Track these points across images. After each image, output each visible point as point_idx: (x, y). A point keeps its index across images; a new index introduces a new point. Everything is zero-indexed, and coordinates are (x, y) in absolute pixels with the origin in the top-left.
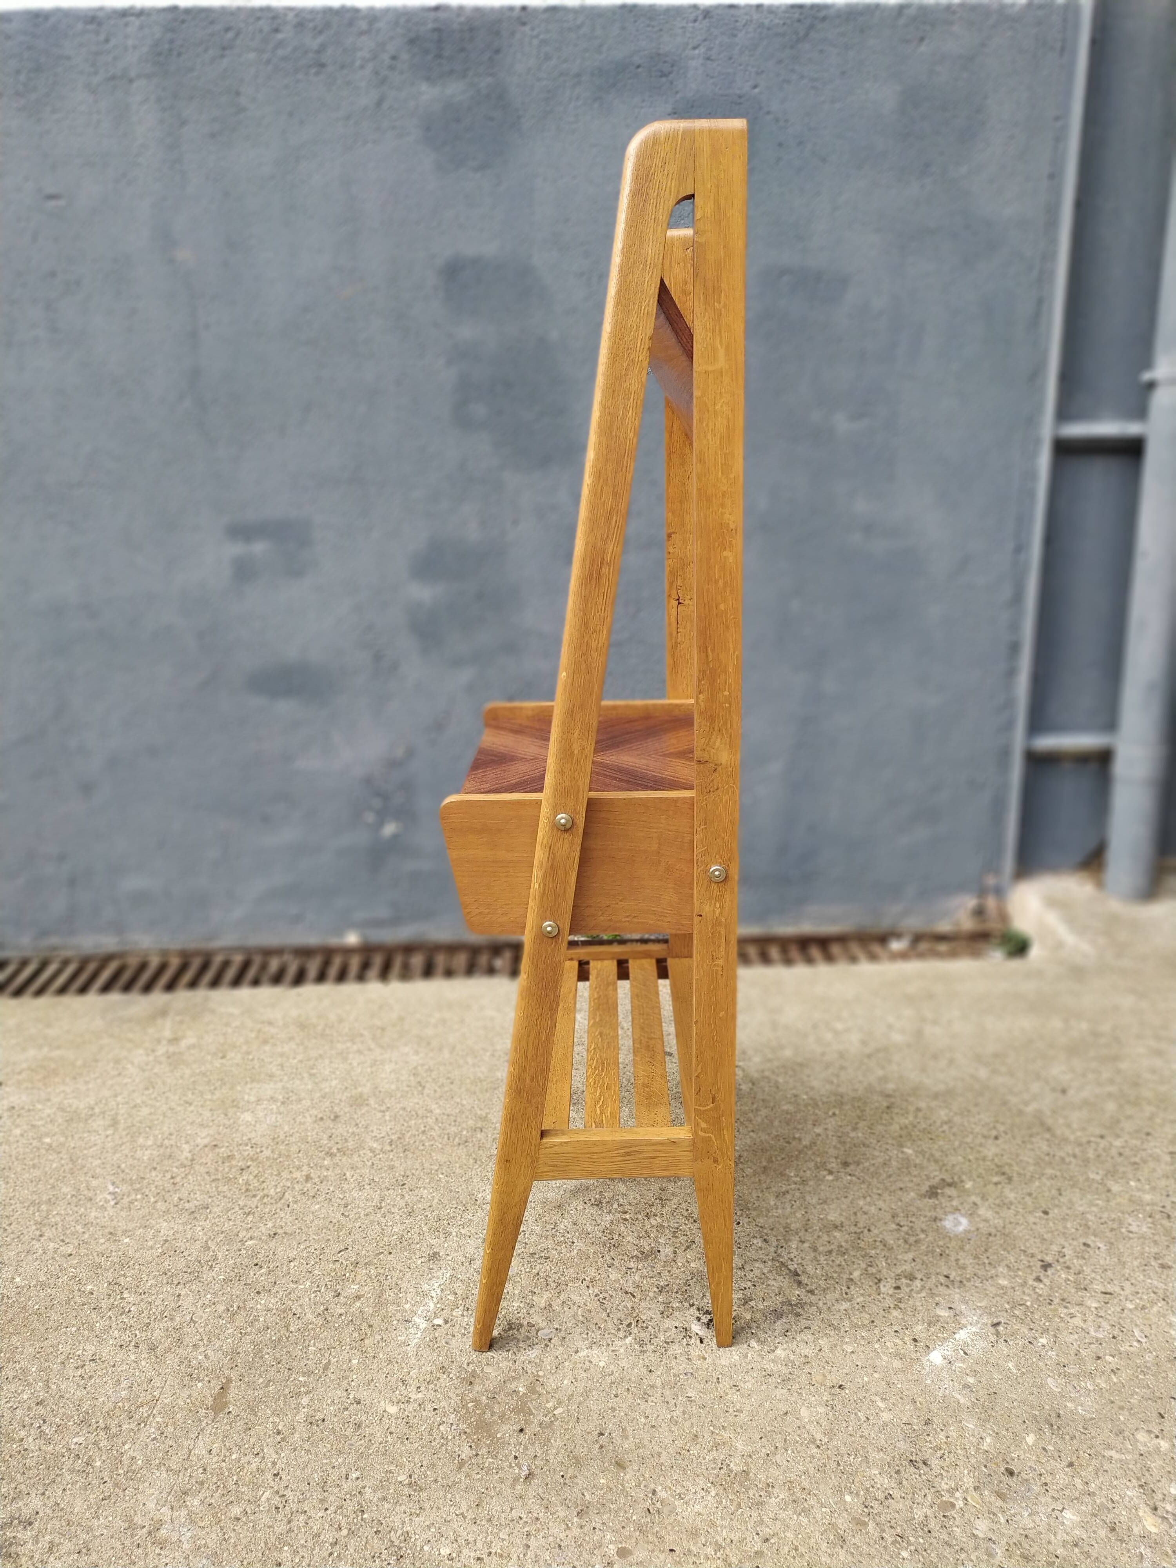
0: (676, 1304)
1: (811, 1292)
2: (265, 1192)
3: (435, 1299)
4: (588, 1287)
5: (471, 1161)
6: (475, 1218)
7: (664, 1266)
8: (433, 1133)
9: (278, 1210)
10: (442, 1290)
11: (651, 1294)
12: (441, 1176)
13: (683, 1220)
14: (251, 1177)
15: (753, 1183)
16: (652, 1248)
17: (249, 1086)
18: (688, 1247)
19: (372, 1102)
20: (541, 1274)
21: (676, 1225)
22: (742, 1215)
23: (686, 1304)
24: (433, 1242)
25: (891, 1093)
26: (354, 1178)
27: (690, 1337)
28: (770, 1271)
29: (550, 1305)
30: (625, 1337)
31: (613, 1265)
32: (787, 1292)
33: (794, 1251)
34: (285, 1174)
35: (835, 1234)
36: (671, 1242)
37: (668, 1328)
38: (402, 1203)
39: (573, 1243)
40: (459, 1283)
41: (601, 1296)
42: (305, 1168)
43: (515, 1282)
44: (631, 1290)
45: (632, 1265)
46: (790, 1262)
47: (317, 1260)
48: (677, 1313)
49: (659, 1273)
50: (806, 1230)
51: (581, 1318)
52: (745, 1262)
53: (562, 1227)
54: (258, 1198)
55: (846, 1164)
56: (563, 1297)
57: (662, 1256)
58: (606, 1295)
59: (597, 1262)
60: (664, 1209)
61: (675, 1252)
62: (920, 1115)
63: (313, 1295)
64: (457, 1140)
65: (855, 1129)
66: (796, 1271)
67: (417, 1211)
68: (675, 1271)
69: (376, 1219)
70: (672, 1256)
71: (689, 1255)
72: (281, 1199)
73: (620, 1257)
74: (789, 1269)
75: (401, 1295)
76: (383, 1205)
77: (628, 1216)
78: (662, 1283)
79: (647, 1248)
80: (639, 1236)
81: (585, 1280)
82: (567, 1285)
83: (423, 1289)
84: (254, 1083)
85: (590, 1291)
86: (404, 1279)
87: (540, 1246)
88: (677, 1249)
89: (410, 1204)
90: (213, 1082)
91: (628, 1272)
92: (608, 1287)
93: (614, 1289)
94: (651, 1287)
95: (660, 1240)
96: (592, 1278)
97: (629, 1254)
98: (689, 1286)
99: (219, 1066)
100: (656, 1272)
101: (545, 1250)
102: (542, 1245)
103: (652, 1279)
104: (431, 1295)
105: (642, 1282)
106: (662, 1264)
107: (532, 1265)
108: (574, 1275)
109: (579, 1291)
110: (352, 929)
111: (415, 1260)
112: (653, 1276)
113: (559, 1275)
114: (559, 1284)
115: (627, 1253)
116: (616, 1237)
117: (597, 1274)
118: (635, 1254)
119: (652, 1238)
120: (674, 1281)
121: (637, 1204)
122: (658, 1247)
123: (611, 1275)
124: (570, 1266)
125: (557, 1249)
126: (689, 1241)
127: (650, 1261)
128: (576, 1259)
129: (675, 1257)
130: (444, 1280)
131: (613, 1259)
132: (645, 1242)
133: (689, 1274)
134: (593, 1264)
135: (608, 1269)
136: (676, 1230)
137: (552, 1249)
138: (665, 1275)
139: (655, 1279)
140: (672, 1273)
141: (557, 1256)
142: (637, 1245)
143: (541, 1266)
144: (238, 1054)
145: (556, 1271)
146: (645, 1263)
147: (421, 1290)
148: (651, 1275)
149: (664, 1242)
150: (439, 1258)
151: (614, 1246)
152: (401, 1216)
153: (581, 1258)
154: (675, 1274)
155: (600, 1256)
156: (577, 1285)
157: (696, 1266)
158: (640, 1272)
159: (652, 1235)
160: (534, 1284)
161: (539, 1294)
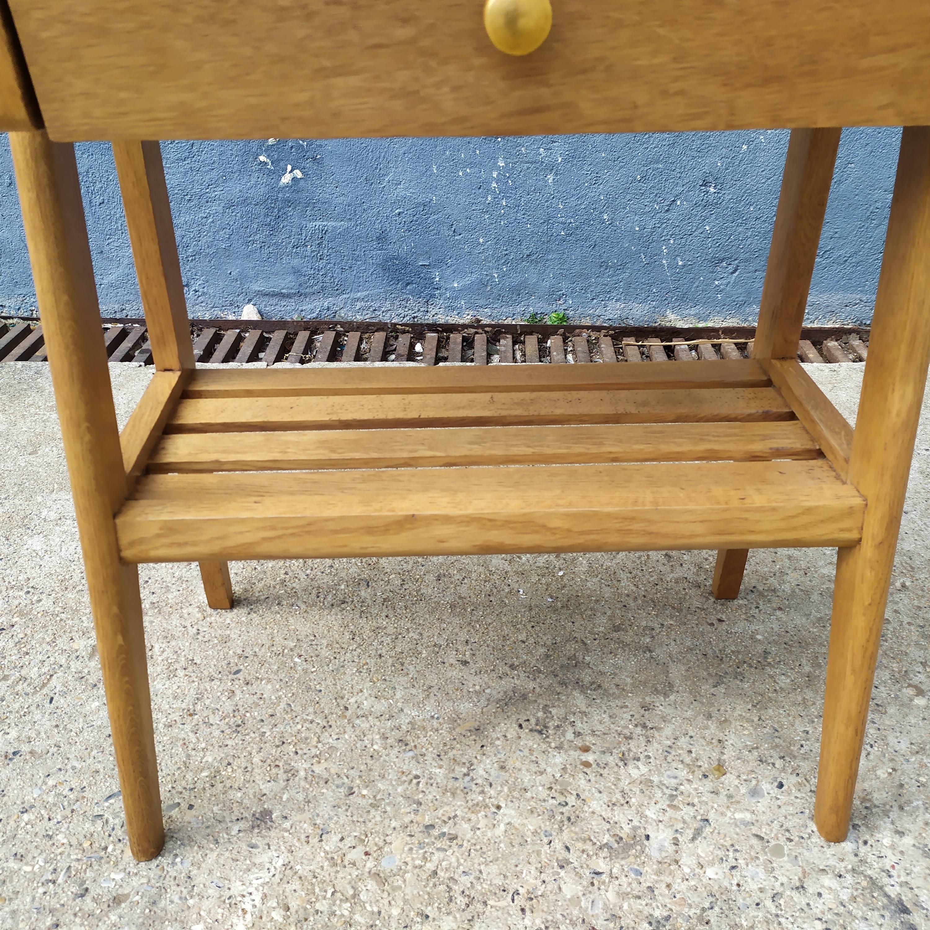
2: (24, 672)
3: (248, 917)
4: (523, 910)
5: (347, 636)
6: (339, 745)
7: (659, 873)
9: (33, 708)
10: (265, 897)
12: (297, 660)
13: (683, 773)
14: (11, 644)
15: (794, 704)
16: (635, 828)
17: (54, 496)
18: (698, 833)
20: (441, 874)
21: (673, 782)
22: (784, 770)
24: (266, 788)
26: (165, 655)
28: (854, 899)
31: (569, 863)
33: (889, 853)
34: (62, 643)
36: (666, 819)
38: (228, 706)
39: (499, 807)
40: (296, 885)
43: (394, 889)
45: (602, 865)
46: (886, 880)
47: (68, 812)
49: (651, 889)
50: (901, 808)
52: (804, 872)
53: (481, 772)
54: (9, 682)
57: (652, 848)
59: (539, 853)
60: (649, 748)
61: (676, 843)
63: (41, 890)
64: (329, 598)
67: (249, 724)
68: (679, 886)
69: (182, 735)
70: (671, 849)
71: (702, 849)
72: (44, 685)
73: (580, 845)
74: (888, 896)
75: (191, 902)
76: (198, 707)
77: (590, 757)
78: (657, 913)
79: (627, 829)
80: (610, 801)
81: (518, 894)
82: (485, 903)
83: (231, 893)
84: (61, 493)
85: (527, 922)
86: (203, 865)
87: (441, 811)
88: (678, 836)
89: (241, 709)
90: (7, 487)
91: (595, 882)
92: (559, 916)
93: (571, 921)
94: (637, 920)
95: (648, 813)
96: (531, 890)
97: (595, 840)
98: (707, 923)
99: (23, 465)
100: (645, 885)
101: (450, 818)
102: (446, 808)
103: (639, 901)
104: (244, 907)
105: (621, 908)
106: (655, 867)
107: (426, 852)
108: (499, 881)
109: (506, 919)
110: (250, 301)
111: (229, 824)
112: (640, 894)
113: (471, 878)
114: (471, 901)
115: (592, 838)
116: (571, 800)
117: (539, 882)
118: (605, 841)
119: (633, 808)
120: (678, 909)
121: (604, 734)
122: (645, 829)
123: (563, 887)
124: (491, 859)
125: (470, 820)
126: (699, 818)
127: (632, 859)
128: (502, 845)
129: (677, 852)
130: (271, 874)
131: (568, 848)
132: (621, 815)
133: (705, 894)
134: (533, 859)
135: (560, 870)
136: (675, 793)
137: (463, 818)
138: (661, 894)
139: (644, 903)
140: (673, 890)
141: (469, 835)
142: (608, 822)
143: (441, 855)
144: (54, 449)
145: (466, 870)
146: (623, 862)
147: (227, 894)
148: (635, 893)
149: (655, 817)
150: (269, 823)
151: (569, 819)
152: (223, 732)
153: (511, 843)
154: (679, 892)
155: (546, 840)
156: (502, 903)
157: (716, 877)
158: (617, 882)
159: (633, 800)
160: (426, 897)
161: (434, 919)
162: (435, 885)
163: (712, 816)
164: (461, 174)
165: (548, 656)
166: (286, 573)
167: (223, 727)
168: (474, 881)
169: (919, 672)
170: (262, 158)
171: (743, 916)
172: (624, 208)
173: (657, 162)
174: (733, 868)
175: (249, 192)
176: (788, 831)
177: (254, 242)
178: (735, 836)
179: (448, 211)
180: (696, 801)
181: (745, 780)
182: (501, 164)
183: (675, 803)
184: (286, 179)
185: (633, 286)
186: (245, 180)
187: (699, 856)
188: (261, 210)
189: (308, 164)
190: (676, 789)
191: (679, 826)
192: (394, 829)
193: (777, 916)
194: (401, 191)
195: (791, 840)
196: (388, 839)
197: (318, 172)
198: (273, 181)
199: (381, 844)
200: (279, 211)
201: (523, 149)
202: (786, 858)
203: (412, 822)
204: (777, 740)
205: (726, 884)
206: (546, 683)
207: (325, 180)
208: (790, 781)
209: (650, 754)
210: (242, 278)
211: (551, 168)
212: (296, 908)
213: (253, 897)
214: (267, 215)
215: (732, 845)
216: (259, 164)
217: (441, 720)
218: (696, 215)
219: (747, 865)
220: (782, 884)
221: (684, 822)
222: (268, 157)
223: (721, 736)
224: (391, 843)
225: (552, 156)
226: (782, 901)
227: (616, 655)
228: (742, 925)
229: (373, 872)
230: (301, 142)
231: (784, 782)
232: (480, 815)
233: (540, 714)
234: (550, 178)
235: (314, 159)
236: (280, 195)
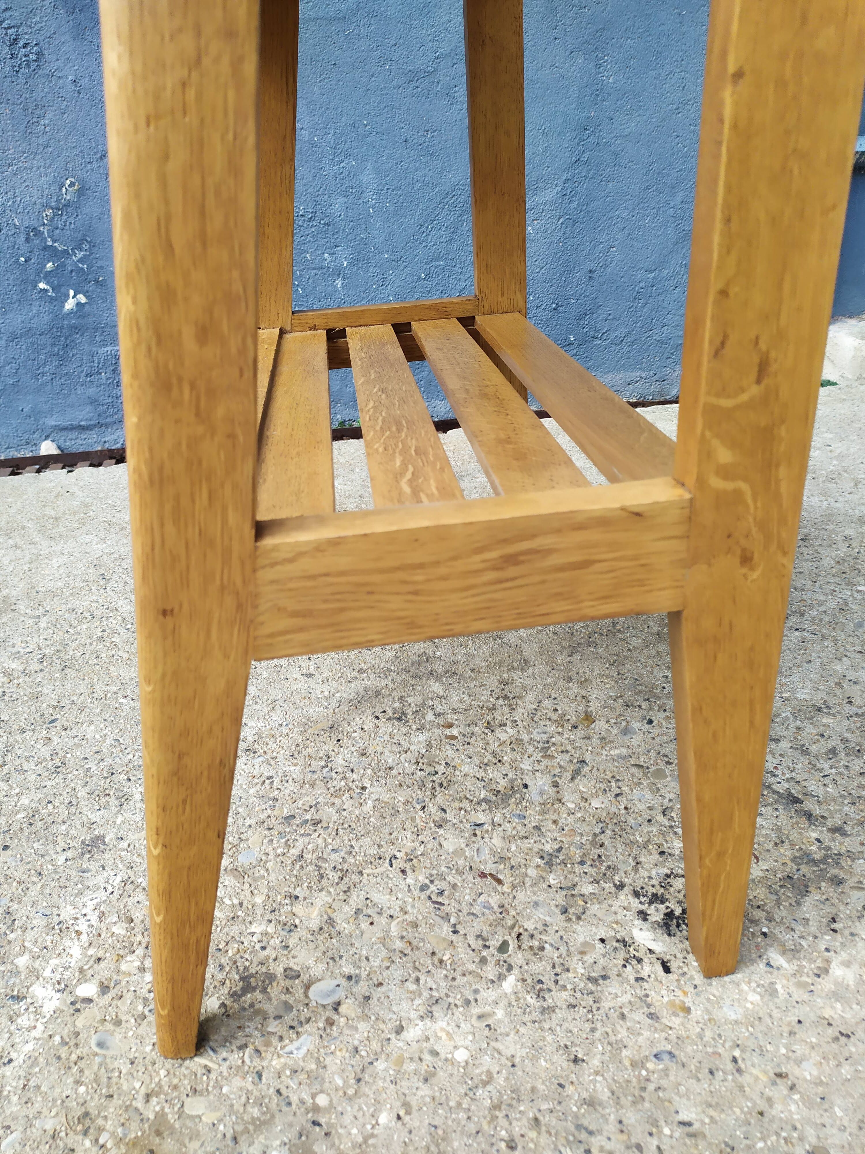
0: (588, 889)
1: (836, 830)
3: (84, 937)
7: (543, 813)
8: (116, 639)
10: (102, 915)
11: (532, 872)
12: (122, 700)
13: (552, 728)
15: (649, 657)
16: (511, 781)
19: (22, 607)
20: (307, 856)
21: (544, 737)
22: (651, 709)
23: (609, 886)
24: (95, 817)
27: (640, 961)
29: (331, 922)
30: (501, 977)
31: (446, 821)
32: (794, 835)
35: (824, 720)
36: (542, 767)
37: (585, 944)
38: (45, 752)
39: (364, 788)
41: (433, 888)
44: (489, 868)
45: (481, 817)
46: (772, 780)
48: (594, 908)
49: (537, 828)
51: (399, 944)
53: (340, 761)
56: (356, 899)
57: (533, 792)
58: (443, 885)
59: (413, 819)
60: (514, 713)
61: (556, 785)
66: (790, 794)
67: (71, 764)
68: (566, 820)
70: (552, 791)
71: (583, 785)
73: (456, 805)
74: (778, 793)
75: (12, 936)
77: (455, 731)
78: (548, 848)
79: (503, 783)
80: (482, 763)
81: (396, 858)
82: (361, 873)
83: (61, 918)
85: (409, 881)
86: (25, 899)
87: (301, 802)
88: (557, 779)
89: (60, 752)
91: (477, 832)
92: (443, 869)
93: (457, 871)
94: (527, 857)
95: (522, 766)
96: (409, 852)
97: (471, 798)
98: (601, 846)
100: (530, 826)
101: (311, 807)
102: (306, 799)
103: (526, 841)
104: (77, 928)
105: (508, 850)
106: (537, 809)
107: (288, 840)
108: (373, 851)
109: (387, 883)
110: (47, 438)
111: (54, 856)
112: (527, 834)
113: (342, 854)
114: (345, 873)
115: (468, 796)
116: (441, 769)
117: (417, 844)
118: (482, 797)
119: (507, 764)
120: (569, 839)
121: (466, 710)
122: (522, 779)
123: (444, 843)
124: (362, 833)
125: (334, 804)
126: (575, 761)
127: (513, 806)
128: (372, 819)
129: (558, 792)
130: (109, 892)
131: (444, 810)
132: (496, 773)
133: (594, 822)
134: (407, 825)
135: (438, 830)
136: (546, 745)
137: (326, 804)
138: (549, 831)
139: (532, 841)
140: (560, 824)
141: (335, 817)
142: (482, 780)
143: (306, 840)
145: (336, 847)
146: (504, 811)
147: (56, 920)
148: (522, 834)
149: (530, 768)
150: (102, 847)
151: (441, 785)
152: (40, 775)
153: (382, 816)
154: (567, 825)
155: (418, 807)
156: (381, 870)
157: (603, 806)
158: (500, 829)
159: (505, 758)
160: (294, 879)
161: (305, 898)
162: (302, 867)
163: (587, 757)
165: (397, 658)
166: (103, 631)
167: (39, 769)
168: (346, 856)
170: (42, 285)
171: (637, 833)
173: (438, 259)
174: (617, 795)
175: (32, 321)
176: (666, 756)
177: (43, 374)
178: (615, 769)
180: (569, 748)
181: (615, 723)
183: (549, 753)
184: (70, 305)
185: (433, 384)
186: (26, 310)
187: (581, 792)
188: (46, 340)
189: (91, 287)
190: (548, 742)
191: (557, 771)
192: (250, 826)
193: (671, 827)
195: (671, 763)
196: (243, 837)
197: (103, 295)
198: (56, 308)
199: (236, 842)
200: (66, 339)
201: (308, 255)
202: (669, 779)
203: (269, 816)
204: (640, 688)
205: (614, 809)
206: (399, 679)
208: (659, 717)
209: (516, 719)
210: (36, 414)
211: (338, 272)
212: (141, 918)
213: (88, 918)
214: (54, 345)
215: (613, 777)
216: (39, 292)
217: (291, 726)
219: (632, 790)
220: (670, 800)
221: (561, 767)
222: (48, 283)
223: (584, 693)
224: (247, 840)
225: (337, 261)
226: (673, 814)
227: (466, 647)
228: (637, 841)
229: (229, 868)
230: (81, 265)
231: (653, 718)
232: (344, 798)
233: (397, 705)
234: (339, 283)
235: (97, 281)
236: (66, 322)
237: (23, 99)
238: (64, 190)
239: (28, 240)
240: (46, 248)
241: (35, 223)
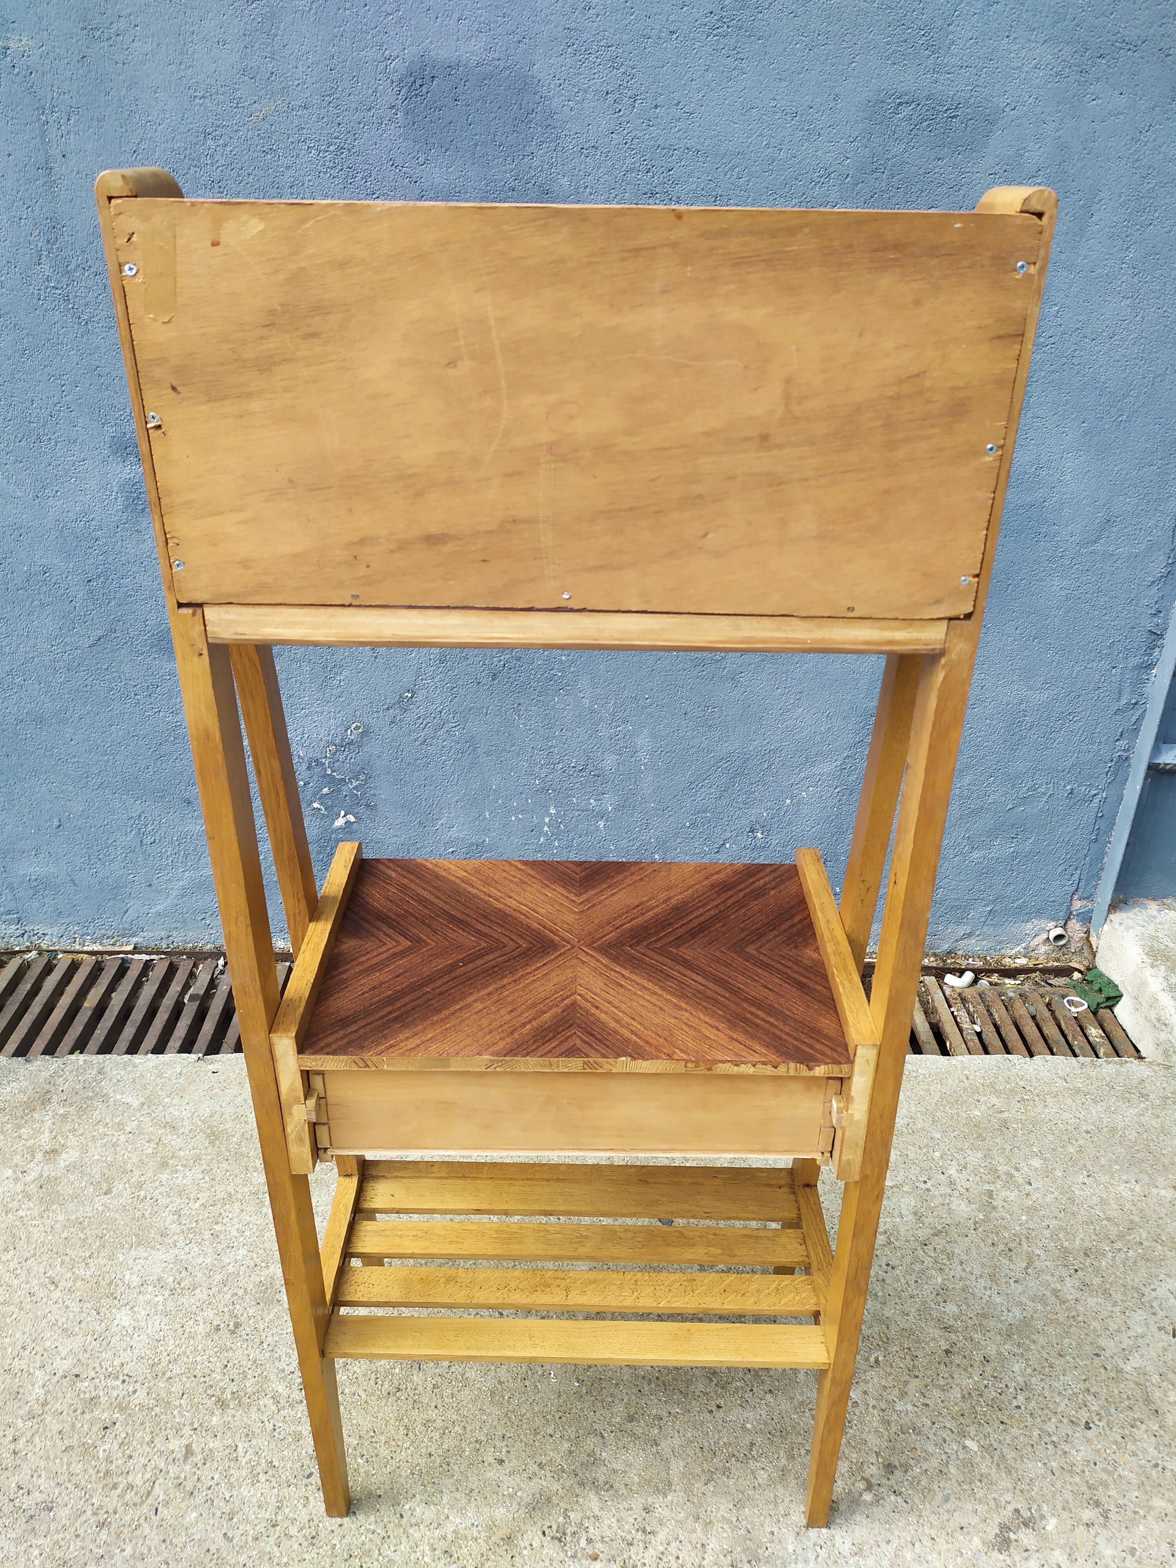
2: (130, 1479)
5: (402, 1431)
6: (397, 1557)
9: (142, 1520)
12: (359, 1460)
14: (116, 1446)
15: (767, 1502)
17: (133, 1253)
25: (951, 1322)
26: (248, 1457)
34: (159, 1443)
42: (187, 1431)
54: (119, 1491)
55: (890, 1468)
62: (989, 1369)
65: (903, 1394)
69: (268, 1549)
72: (149, 1493)
76: (279, 1518)
84: (140, 1248)
89: (315, 1519)
90: (89, 1241)
99: (100, 1209)
121: (612, 1540)
144: (127, 1185)
152: (300, 1544)
164: (513, 819)
165: (571, 1452)
167: (302, 1540)
169: (872, 1464)
170: (316, 805)
172: (675, 849)
173: (705, 812)
179: (501, 849)
182: (553, 811)
184: (340, 822)
189: (361, 810)
194: (454, 833)
197: (371, 817)
198: (325, 823)
201: (574, 800)
204: (748, 1542)
206: (568, 1483)
207: (379, 823)
209: (646, 1561)
211: (602, 816)
216: (312, 809)
217: (480, 1528)
218: (745, 857)
222: (321, 804)
223: (704, 1540)
225: (602, 806)
227: (628, 1450)
230: (355, 792)
233: (561, 1519)
234: (601, 824)
235: (368, 806)
236: (333, 836)
237: (324, 659)
238: (349, 731)
239: (309, 768)
240: (325, 776)
241: (319, 755)
